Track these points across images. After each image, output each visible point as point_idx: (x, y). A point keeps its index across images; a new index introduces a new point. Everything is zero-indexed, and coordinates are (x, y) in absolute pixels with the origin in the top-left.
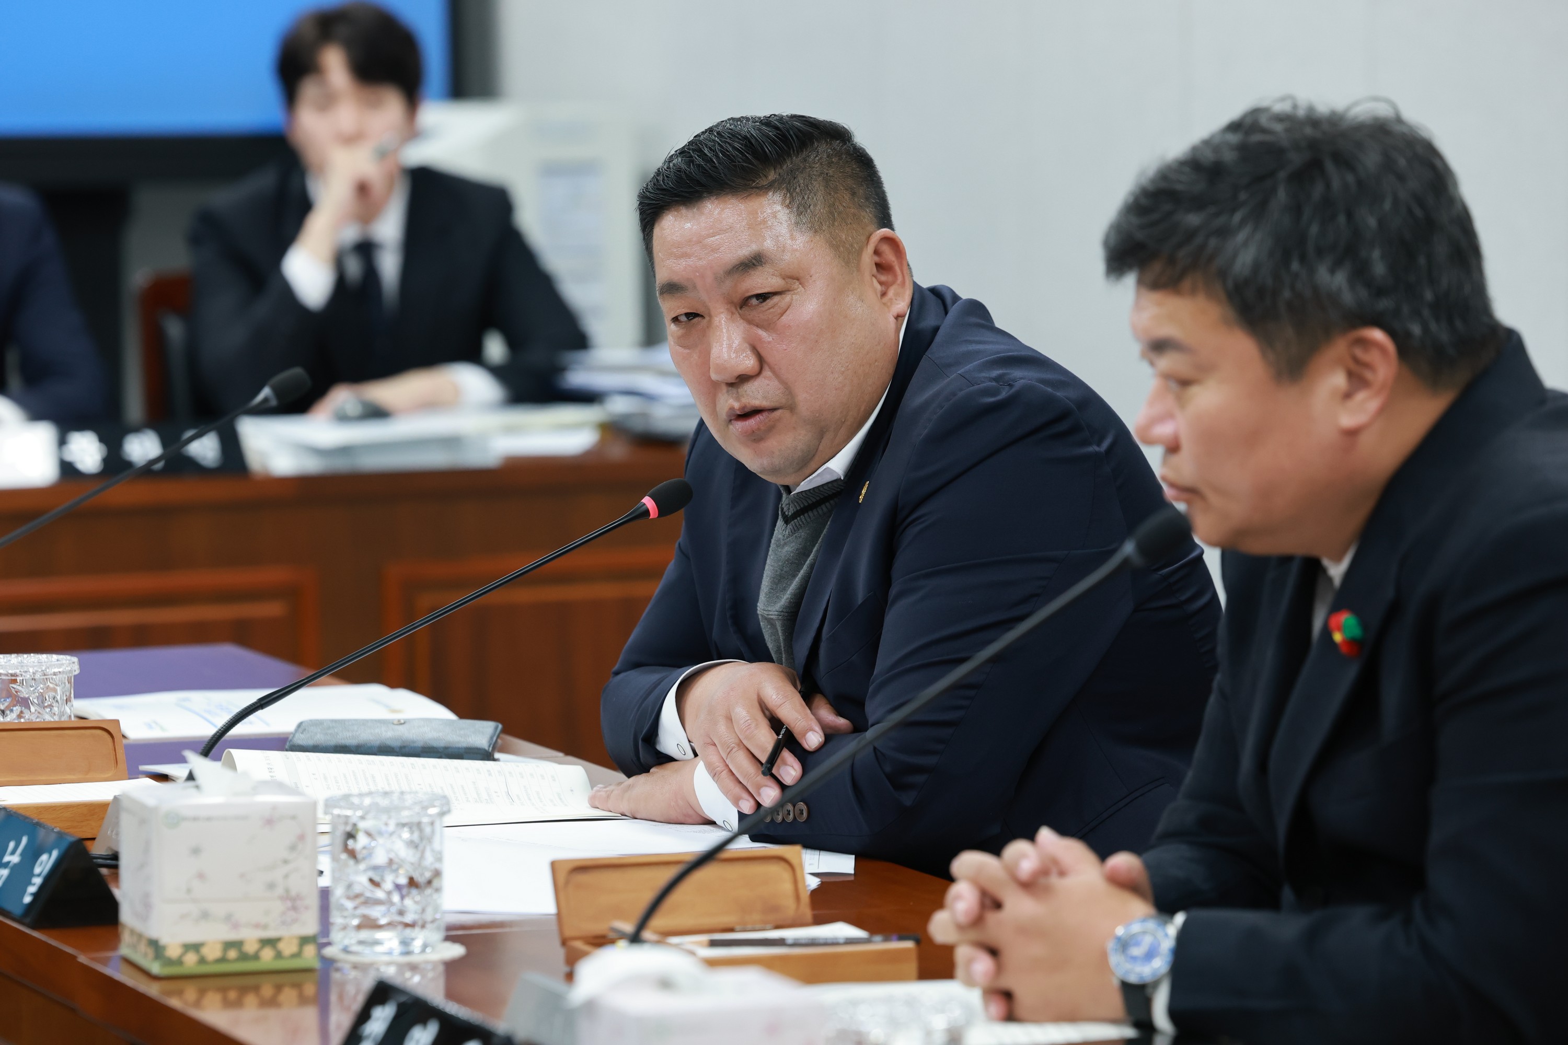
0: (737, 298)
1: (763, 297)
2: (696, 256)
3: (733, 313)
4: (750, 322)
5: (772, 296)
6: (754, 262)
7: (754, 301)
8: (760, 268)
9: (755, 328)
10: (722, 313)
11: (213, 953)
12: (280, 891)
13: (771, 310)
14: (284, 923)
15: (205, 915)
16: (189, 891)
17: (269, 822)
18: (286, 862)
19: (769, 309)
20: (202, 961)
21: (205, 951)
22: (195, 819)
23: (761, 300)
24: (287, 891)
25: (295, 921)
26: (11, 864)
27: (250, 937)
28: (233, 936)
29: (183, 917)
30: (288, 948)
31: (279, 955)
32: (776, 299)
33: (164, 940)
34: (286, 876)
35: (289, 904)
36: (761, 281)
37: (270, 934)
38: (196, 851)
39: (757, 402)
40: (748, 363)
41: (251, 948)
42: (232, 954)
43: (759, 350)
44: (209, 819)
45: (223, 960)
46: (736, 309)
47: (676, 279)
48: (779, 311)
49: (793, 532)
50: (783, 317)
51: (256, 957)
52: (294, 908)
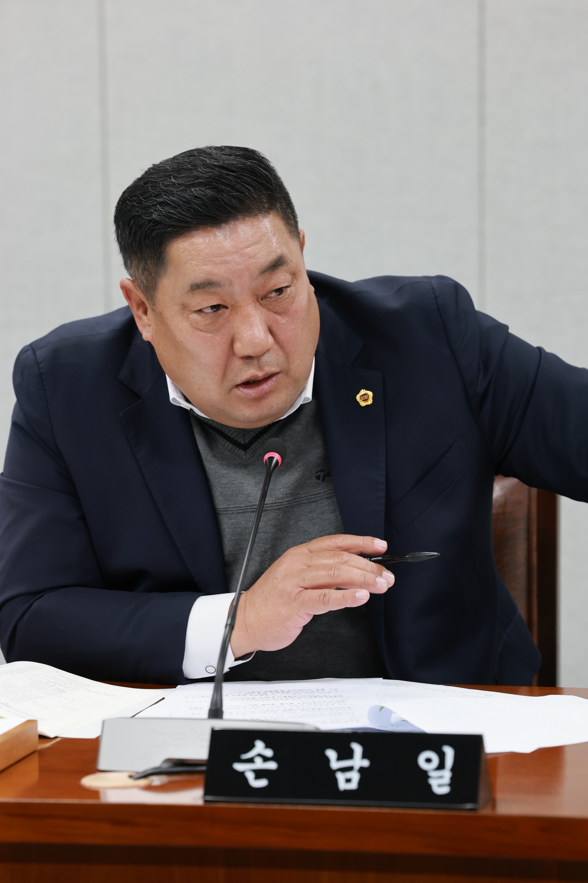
0: (263, 292)
1: (280, 291)
2: (235, 262)
3: (256, 303)
4: (270, 310)
5: (286, 289)
7: (274, 294)
9: (273, 314)
10: (251, 304)
19: (286, 299)
23: (278, 293)
26: (356, 767)
32: (288, 291)
36: (283, 277)
46: (258, 300)
48: (292, 300)
50: (293, 305)
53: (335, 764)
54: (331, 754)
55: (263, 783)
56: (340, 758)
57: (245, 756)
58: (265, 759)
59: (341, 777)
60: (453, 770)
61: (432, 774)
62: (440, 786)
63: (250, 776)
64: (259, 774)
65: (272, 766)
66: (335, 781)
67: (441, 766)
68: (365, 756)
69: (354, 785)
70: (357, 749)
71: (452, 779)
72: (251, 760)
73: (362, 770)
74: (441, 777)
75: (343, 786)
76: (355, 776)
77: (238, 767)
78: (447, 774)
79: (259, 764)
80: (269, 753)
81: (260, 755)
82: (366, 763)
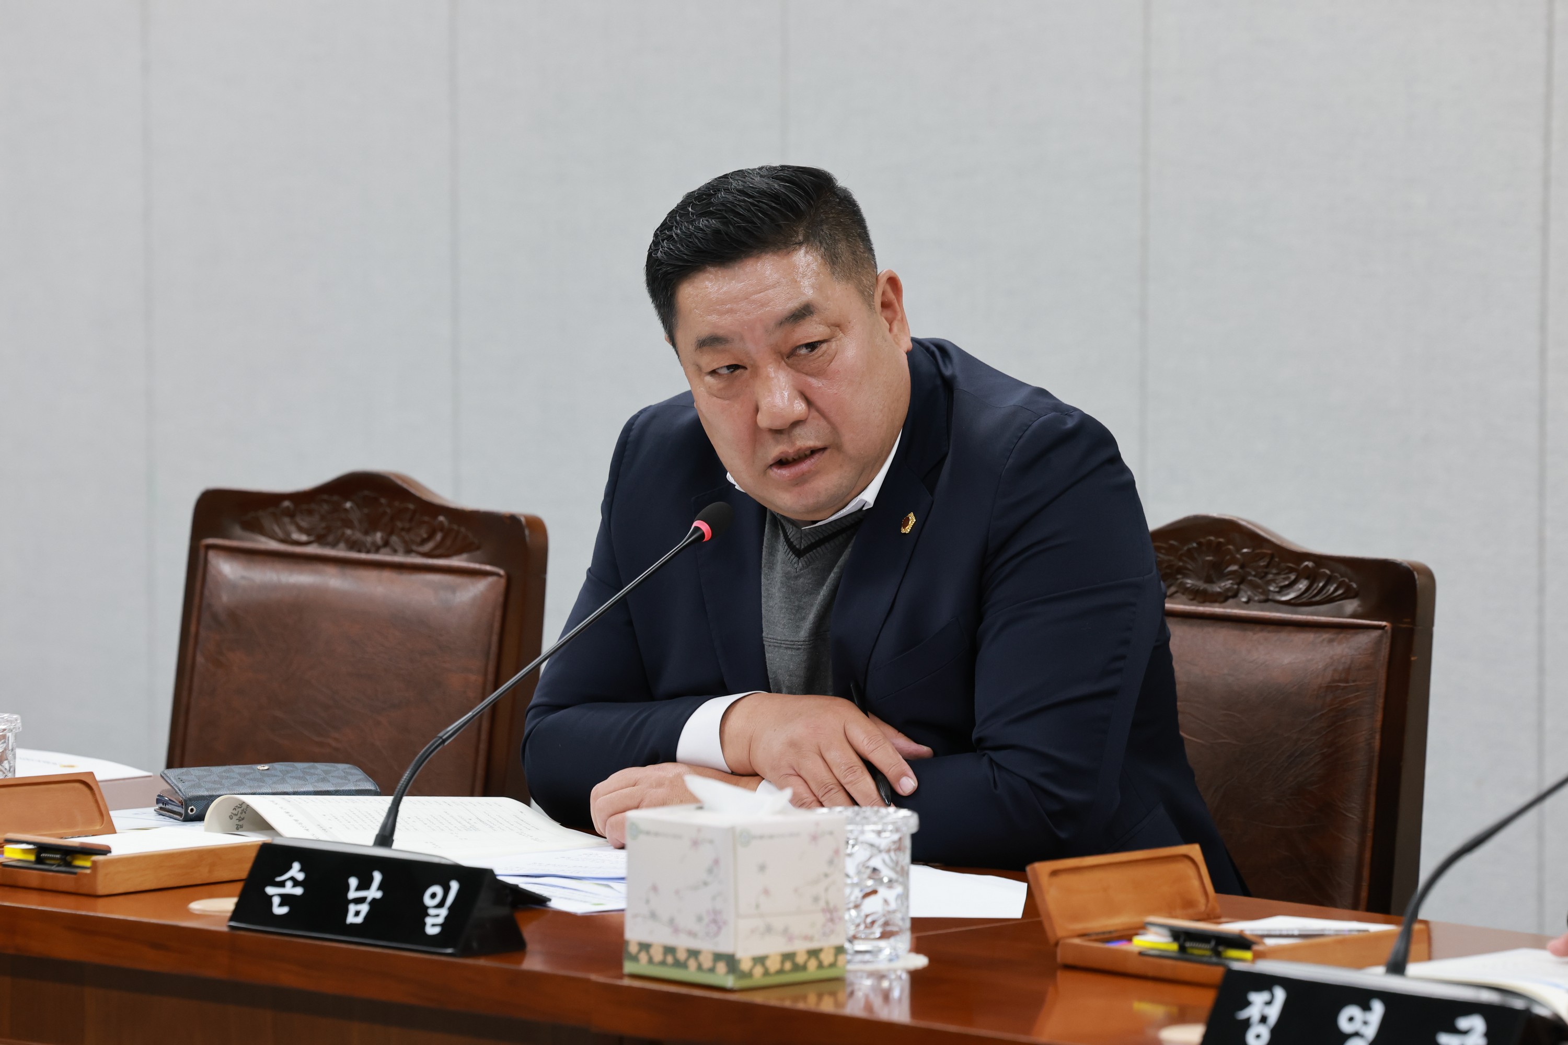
0: (786, 349)
1: (812, 346)
2: (744, 311)
3: (780, 363)
4: (798, 371)
5: (820, 344)
6: (803, 313)
7: (804, 351)
8: (808, 319)
9: (803, 375)
10: (771, 363)
11: (773, 965)
12: (822, 904)
13: (821, 358)
14: (824, 934)
15: (769, 929)
16: (757, 906)
17: (814, 838)
18: (826, 875)
19: (820, 356)
20: (766, 973)
21: (769, 963)
22: (761, 837)
23: (810, 349)
24: (827, 903)
25: (832, 932)
26: (369, 899)
27: (800, 947)
28: (788, 949)
29: (753, 931)
30: (827, 958)
31: (820, 966)
32: (824, 346)
33: (740, 955)
34: (826, 890)
35: (828, 915)
36: (812, 330)
37: (814, 945)
38: (762, 868)
39: (812, 443)
40: (800, 407)
41: (800, 959)
42: (788, 966)
43: (808, 395)
44: (771, 837)
45: (781, 972)
46: (783, 359)
47: (720, 332)
48: (829, 358)
49: (808, 564)
50: (832, 364)
51: (804, 968)
52: (832, 920)
53: (352, 894)
54: (353, 882)
55: (284, 910)
56: (359, 888)
57: (279, 879)
58: (296, 883)
59: (352, 908)
60: (450, 909)
61: (432, 912)
62: (433, 925)
63: (276, 901)
64: (286, 899)
65: (299, 891)
66: (346, 911)
67: (441, 905)
68: (380, 888)
69: (359, 920)
70: (377, 877)
71: (447, 918)
72: (282, 884)
73: (374, 902)
74: (437, 916)
75: (351, 919)
76: (364, 908)
77: (270, 890)
78: (444, 912)
79: (289, 889)
80: (300, 877)
81: (292, 879)
82: (379, 895)
